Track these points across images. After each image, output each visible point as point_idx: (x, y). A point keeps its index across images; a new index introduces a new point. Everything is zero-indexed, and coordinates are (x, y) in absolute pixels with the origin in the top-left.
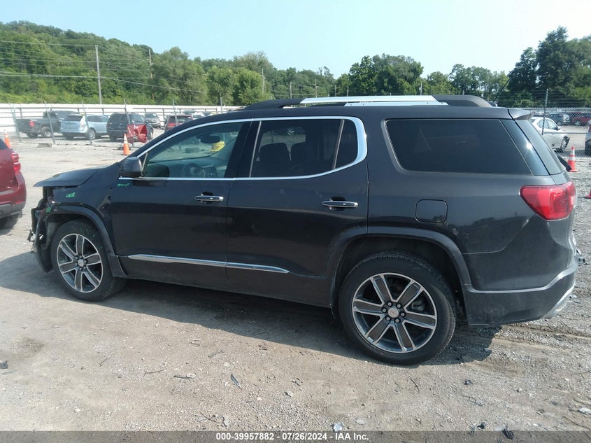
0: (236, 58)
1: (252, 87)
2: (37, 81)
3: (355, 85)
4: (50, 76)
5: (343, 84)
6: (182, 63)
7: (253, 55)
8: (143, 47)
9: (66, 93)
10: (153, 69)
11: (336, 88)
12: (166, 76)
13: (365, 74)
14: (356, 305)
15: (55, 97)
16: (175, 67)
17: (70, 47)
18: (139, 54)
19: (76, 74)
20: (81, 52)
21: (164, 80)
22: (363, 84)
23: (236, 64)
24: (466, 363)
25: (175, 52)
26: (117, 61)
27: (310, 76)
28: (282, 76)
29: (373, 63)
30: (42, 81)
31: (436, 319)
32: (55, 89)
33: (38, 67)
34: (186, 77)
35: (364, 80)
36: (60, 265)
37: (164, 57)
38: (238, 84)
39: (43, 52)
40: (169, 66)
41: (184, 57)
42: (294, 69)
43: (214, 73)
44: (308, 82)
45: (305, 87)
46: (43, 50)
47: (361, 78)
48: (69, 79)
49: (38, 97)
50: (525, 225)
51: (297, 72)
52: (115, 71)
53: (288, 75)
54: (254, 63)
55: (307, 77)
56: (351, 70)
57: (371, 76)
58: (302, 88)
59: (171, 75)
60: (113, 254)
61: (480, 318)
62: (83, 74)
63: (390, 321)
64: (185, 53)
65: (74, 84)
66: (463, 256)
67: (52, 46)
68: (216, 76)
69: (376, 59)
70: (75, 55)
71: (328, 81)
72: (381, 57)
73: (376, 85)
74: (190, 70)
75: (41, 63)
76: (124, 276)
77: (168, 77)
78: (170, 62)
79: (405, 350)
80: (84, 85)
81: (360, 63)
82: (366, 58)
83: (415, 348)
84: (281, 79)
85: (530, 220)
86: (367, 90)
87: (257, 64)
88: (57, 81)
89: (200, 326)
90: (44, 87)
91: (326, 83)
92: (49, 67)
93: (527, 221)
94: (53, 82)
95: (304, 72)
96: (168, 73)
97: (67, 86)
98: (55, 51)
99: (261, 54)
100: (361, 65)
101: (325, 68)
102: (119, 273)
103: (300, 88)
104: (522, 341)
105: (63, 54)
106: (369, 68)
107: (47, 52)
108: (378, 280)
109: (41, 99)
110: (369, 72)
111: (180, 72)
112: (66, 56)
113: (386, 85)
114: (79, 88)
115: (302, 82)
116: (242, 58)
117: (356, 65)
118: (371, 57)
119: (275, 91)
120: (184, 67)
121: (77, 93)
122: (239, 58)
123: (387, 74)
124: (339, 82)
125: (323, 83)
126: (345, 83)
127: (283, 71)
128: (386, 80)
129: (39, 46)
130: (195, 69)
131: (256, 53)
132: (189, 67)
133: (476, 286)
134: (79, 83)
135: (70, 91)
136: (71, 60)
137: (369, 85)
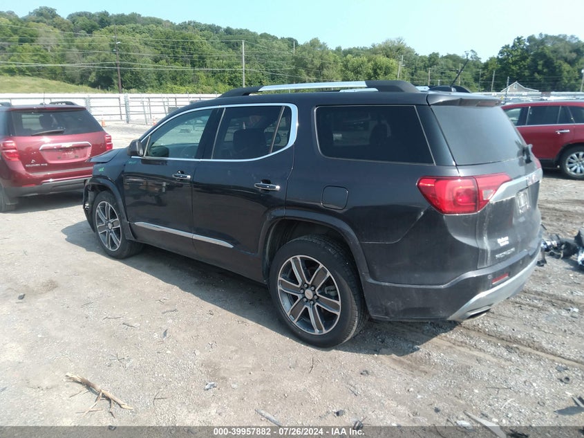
0: (374, 46)
1: (386, 74)
2: (198, 74)
3: (503, 69)
4: (209, 69)
5: (490, 68)
6: (320, 54)
7: (391, 41)
8: (291, 40)
9: (220, 84)
10: (294, 60)
11: (481, 72)
12: (304, 66)
13: (516, 56)
14: (281, 283)
15: (211, 88)
16: (313, 57)
17: (227, 43)
18: (285, 46)
19: (230, 66)
20: (236, 47)
21: (302, 71)
22: (513, 68)
23: (374, 51)
24: (380, 356)
25: (314, 43)
26: (265, 54)
27: (454, 61)
28: (423, 61)
29: (528, 44)
30: (202, 74)
31: (340, 305)
32: (212, 80)
33: (199, 61)
34: (322, 67)
35: (515, 63)
36: (98, 227)
37: (304, 48)
38: (371, 71)
39: (205, 48)
40: (308, 57)
41: (323, 47)
42: (438, 54)
43: (348, 61)
44: (451, 66)
45: (448, 72)
46: (205, 46)
47: (511, 61)
48: (224, 71)
49: (198, 88)
50: (419, 217)
51: (440, 56)
52: (263, 64)
53: (429, 61)
54: (391, 50)
55: (451, 62)
56: (501, 53)
57: (523, 58)
58: (444, 73)
59: (309, 66)
60: (126, 220)
61: (379, 309)
62: (235, 67)
63: (307, 301)
64: (324, 44)
65: (227, 76)
66: (361, 244)
67: (212, 42)
68: (349, 64)
69: (531, 39)
70: (231, 50)
71: (474, 65)
72: (537, 37)
73: (529, 68)
74: (326, 60)
75: (202, 58)
76: (133, 239)
77: (306, 67)
78: (309, 53)
79: (317, 332)
80: (236, 77)
81: (511, 45)
82: (518, 39)
83: (325, 332)
84: (422, 64)
85: (424, 212)
86: (517, 74)
87: (395, 50)
88: (214, 73)
89: (178, 288)
90: (203, 79)
91: (472, 67)
92: (208, 61)
93: (422, 213)
94: (210, 75)
95: (449, 57)
96: (306, 64)
97: (222, 78)
98: (214, 47)
99: (400, 40)
100: (513, 47)
101: (472, 51)
102: (130, 237)
103: (442, 73)
104: (463, 345)
105: (221, 49)
106: (522, 49)
107: (207, 48)
108: (295, 262)
109: (199, 90)
110: (522, 54)
111: (317, 62)
112: (223, 51)
113: (540, 68)
114: (232, 80)
115: (445, 67)
116: (380, 46)
117: (507, 47)
118: (525, 37)
119: (415, 77)
120: (321, 58)
121: (230, 84)
122: (376, 46)
123: (542, 56)
124: (486, 65)
125: (468, 67)
126: (493, 66)
127: (425, 57)
128: (541, 62)
129: (201, 42)
130: (332, 59)
131: (393, 40)
132: (326, 57)
133: (373, 277)
134: (232, 75)
135: (224, 82)
136: (227, 54)
137: (520, 68)
